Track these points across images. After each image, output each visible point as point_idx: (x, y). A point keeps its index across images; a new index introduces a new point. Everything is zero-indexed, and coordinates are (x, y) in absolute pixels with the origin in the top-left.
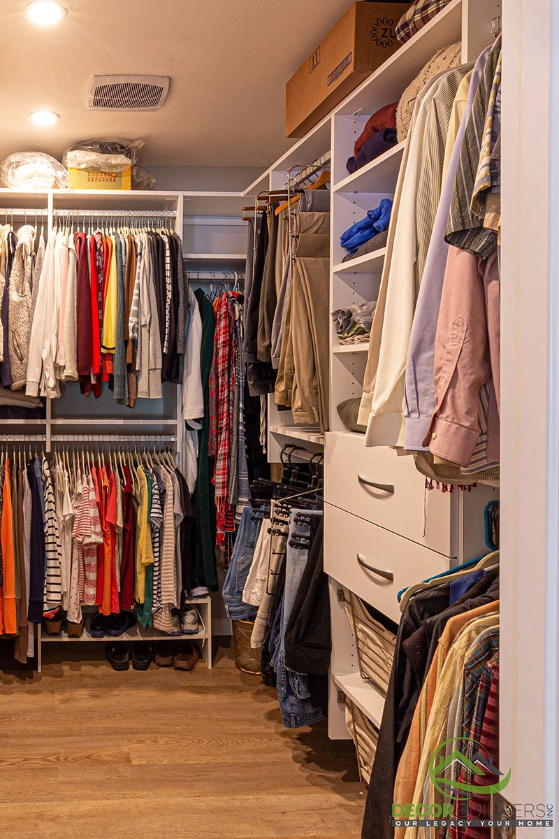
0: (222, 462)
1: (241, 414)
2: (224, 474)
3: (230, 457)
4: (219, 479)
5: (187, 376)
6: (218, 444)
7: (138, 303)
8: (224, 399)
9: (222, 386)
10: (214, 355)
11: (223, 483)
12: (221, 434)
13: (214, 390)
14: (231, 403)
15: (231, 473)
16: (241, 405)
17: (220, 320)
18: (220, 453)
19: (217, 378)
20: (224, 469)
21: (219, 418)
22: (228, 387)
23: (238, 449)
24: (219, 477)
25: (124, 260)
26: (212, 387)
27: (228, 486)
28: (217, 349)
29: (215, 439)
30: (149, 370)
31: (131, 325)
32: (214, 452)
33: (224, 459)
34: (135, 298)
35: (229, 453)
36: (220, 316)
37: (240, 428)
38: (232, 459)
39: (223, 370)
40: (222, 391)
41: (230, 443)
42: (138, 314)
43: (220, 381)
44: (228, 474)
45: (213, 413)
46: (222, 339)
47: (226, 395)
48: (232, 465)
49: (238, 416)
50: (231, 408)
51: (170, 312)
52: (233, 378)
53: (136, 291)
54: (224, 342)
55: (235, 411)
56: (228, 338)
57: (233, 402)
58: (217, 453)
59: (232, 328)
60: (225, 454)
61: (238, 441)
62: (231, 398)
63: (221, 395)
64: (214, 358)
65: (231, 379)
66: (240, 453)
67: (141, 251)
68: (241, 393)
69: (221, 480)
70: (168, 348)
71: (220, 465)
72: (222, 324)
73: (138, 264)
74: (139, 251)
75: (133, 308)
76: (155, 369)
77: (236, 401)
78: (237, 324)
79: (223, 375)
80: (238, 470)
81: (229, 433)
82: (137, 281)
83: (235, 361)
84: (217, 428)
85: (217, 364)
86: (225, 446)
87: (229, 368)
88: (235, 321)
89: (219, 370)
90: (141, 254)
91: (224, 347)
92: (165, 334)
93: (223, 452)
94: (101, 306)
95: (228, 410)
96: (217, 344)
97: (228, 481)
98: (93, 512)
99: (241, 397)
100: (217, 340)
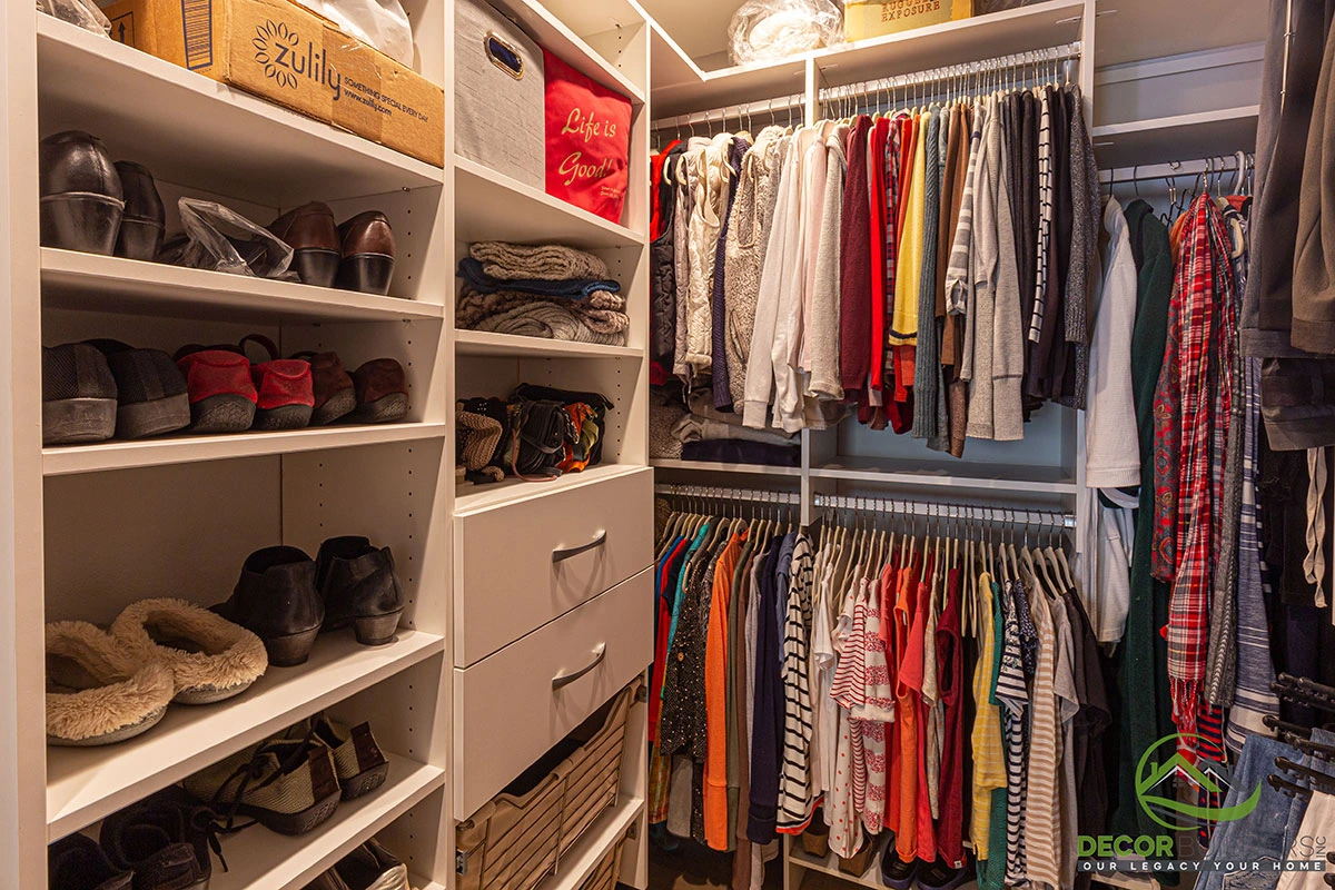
0: (1187, 596)
1: (1247, 486)
2: (1192, 627)
3: (1210, 587)
4: (1178, 636)
5: (1096, 391)
6: (1177, 553)
7: (969, 238)
8: (1195, 446)
9: (1190, 415)
10: (1169, 342)
11: (1191, 647)
12: (1186, 529)
13: (1166, 424)
14: (1218, 456)
15: (1215, 629)
16: (1247, 464)
17: (1186, 260)
18: (1180, 574)
19: (1176, 395)
20: (1193, 615)
21: (1179, 490)
22: (1210, 417)
23: (1237, 570)
24: (1179, 631)
25: (942, 152)
26: (1163, 417)
27: (1204, 658)
28: (1179, 330)
29: (1168, 539)
30: (993, 379)
31: (949, 284)
32: (1166, 572)
33: (1195, 591)
34: (961, 226)
35: (1210, 576)
36: (1188, 250)
37: (1245, 519)
38: (1219, 594)
39: (1193, 379)
40: (1189, 428)
41: (1211, 553)
42: (967, 261)
43: (1185, 404)
44: (1207, 626)
45: (1163, 478)
46: (1190, 305)
47: (1200, 438)
48: (1218, 609)
49: (1239, 490)
50: (1217, 468)
51: (1047, 251)
52: (1225, 397)
53: (963, 212)
54: (1195, 311)
55: (1229, 477)
56: (1209, 301)
57: (1224, 455)
58: (1174, 573)
59: (1220, 276)
60: (1196, 579)
61: (1236, 552)
62: (1218, 445)
63: (1188, 438)
64: (1169, 349)
65: (1219, 400)
66: (1243, 580)
67: (981, 127)
68: (1249, 434)
69: (1185, 641)
70: (1042, 331)
71: (1181, 603)
72: (1193, 268)
73: (972, 155)
74: (975, 128)
75: (957, 248)
76: (1007, 376)
77: (1231, 454)
78: (1239, 267)
79: (1193, 390)
80: (1235, 622)
81: (1211, 529)
82: (966, 191)
83: (1231, 356)
84: (1176, 516)
85: (1177, 362)
86: (1197, 558)
87: (1212, 375)
88: (1232, 262)
89: (1183, 378)
90: (979, 135)
91: (1196, 322)
92: (1033, 300)
93: (1191, 573)
94: (890, 251)
95: (1209, 474)
96: (1177, 318)
97: (1205, 646)
98: (873, 658)
99: (1248, 444)
100: (1178, 307)
